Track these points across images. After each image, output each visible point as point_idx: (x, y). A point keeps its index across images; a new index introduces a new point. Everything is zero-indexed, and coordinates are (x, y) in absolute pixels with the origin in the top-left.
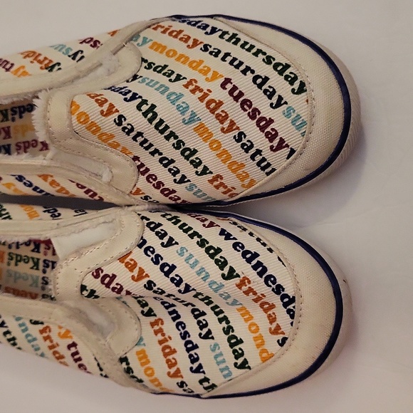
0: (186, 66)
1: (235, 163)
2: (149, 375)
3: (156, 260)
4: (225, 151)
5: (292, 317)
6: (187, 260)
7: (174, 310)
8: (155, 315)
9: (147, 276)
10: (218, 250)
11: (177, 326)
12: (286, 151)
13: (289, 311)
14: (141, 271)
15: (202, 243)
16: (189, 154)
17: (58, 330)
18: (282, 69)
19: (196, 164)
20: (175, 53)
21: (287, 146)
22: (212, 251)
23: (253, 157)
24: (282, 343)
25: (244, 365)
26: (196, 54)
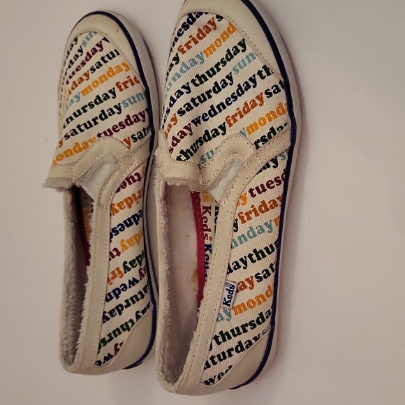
1: (108, 73)
2: (265, 122)
4: (100, 78)
5: (201, 14)
7: (217, 107)
8: (224, 124)
11: (229, 104)
12: (104, 43)
13: (198, 17)
16: (98, 100)
17: (241, 206)
19: (107, 97)
21: (101, 42)
23: (105, 62)
24: (220, 18)
25: (242, 44)
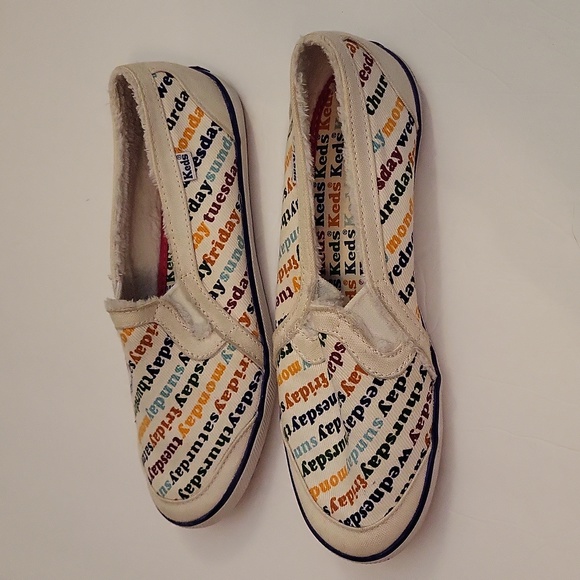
0: (196, 403)
3: (365, 401)
6: (370, 430)
9: (349, 395)
10: (386, 456)
14: (352, 389)
15: (391, 439)
18: (196, 482)
20: (211, 390)
22: (384, 450)
26: (210, 409)
